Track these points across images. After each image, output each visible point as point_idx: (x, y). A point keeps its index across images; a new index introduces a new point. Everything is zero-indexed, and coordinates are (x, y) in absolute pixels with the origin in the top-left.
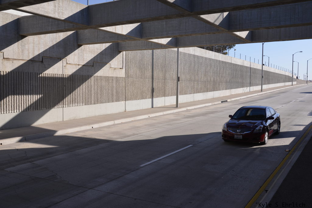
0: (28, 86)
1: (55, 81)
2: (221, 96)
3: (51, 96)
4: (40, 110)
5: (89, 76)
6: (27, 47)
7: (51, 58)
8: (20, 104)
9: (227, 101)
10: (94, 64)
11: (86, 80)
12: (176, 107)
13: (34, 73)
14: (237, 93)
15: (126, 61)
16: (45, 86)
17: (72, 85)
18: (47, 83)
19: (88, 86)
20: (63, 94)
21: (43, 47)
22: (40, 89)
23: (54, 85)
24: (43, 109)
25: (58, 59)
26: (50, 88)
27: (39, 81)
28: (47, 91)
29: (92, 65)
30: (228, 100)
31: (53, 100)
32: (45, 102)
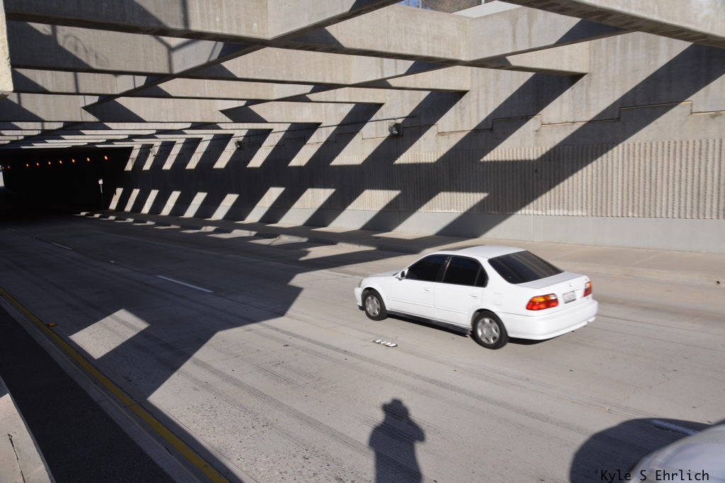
7: (508, 119)
13: (478, 151)
17: (552, 170)
18: (499, 166)
20: (533, 188)
21: (494, 102)
25: (522, 119)
26: (505, 175)
29: (616, 116)
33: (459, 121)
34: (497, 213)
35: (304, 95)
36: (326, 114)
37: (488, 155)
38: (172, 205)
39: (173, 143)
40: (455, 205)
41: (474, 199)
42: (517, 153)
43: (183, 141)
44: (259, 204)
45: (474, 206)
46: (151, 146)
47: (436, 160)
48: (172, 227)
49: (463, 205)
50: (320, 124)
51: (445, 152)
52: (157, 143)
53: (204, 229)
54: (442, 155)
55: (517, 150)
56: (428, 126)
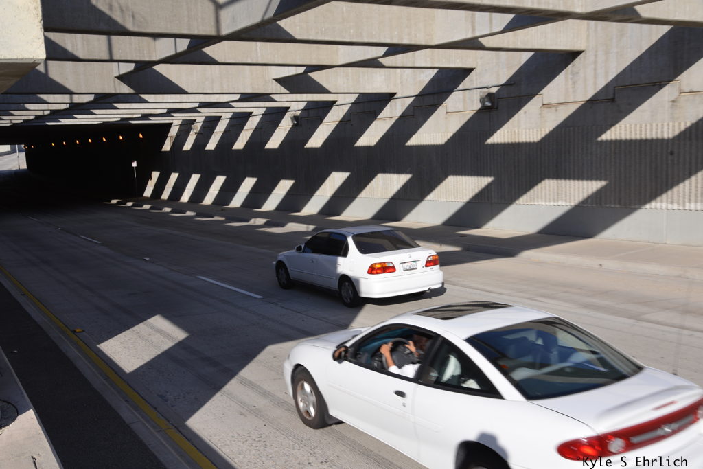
3: (633, 179)
4: (606, 206)
6: (582, 75)
7: (635, 87)
8: (568, 192)
13: (594, 128)
16: (618, 156)
21: (615, 64)
22: (608, 161)
23: (641, 151)
26: (630, 158)
27: (604, 144)
28: (623, 165)
33: (571, 90)
34: (618, 206)
35: (376, 59)
36: (401, 82)
37: (608, 132)
38: (216, 192)
39: (218, 119)
40: (564, 196)
41: (588, 188)
42: (646, 130)
43: (230, 115)
44: (318, 193)
45: (589, 198)
46: (193, 122)
47: (539, 139)
48: (216, 218)
49: (574, 196)
50: (395, 94)
51: (551, 129)
52: (199, 119)
53: (252, 222)
54: (547, 132)
55: (646, 126)
56: (530, 96)
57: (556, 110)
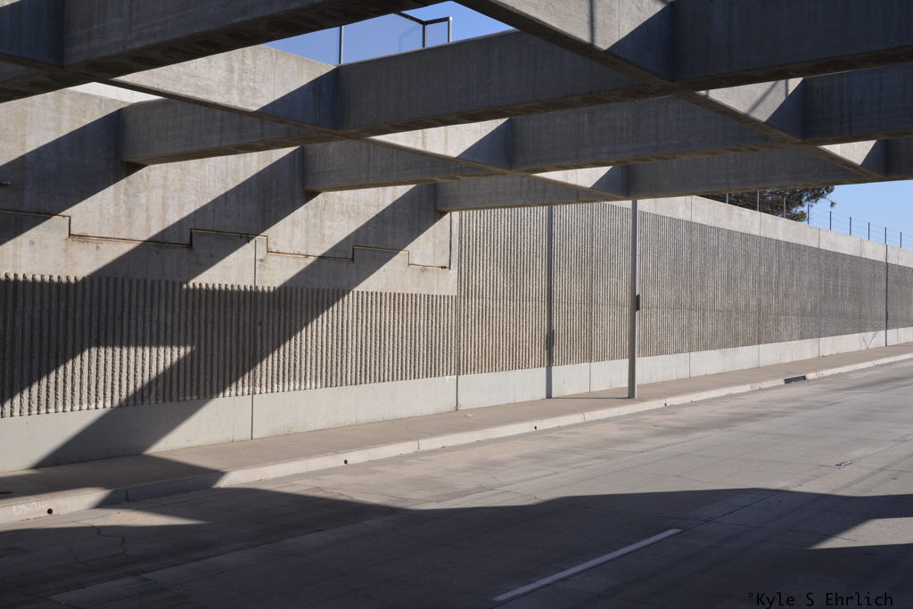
0: (144, 322)
1: (228, 310)
2: (782, 362)
3: (215, 358)
4: (178, 400)
5: (338, 291)
6: (144, 201)
7: (218, 234)
8: (117, 383)
9: (804, 378)
10: (356, 252)
11: (330, 304)
12: (627, 396)
13: (163, 284)
14: (840, 351)
15: (460, 242)
16: (196, 325)
17: (282, 322)
18: (203, 314)
19: (335, 326)
20: (255, 350)
21: (194, 197)
22: (182, 333)
23: (225, 320)
24: (188, 398)
25: (241, 237)
26: (212, 329)
27: (177, 308)
28: (203, 339)
29: (350, 256)
30: (810, 376)
31: (221, 370)
32: (195, 376)
57: (98, 248)
